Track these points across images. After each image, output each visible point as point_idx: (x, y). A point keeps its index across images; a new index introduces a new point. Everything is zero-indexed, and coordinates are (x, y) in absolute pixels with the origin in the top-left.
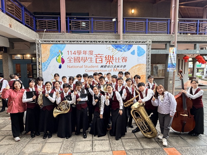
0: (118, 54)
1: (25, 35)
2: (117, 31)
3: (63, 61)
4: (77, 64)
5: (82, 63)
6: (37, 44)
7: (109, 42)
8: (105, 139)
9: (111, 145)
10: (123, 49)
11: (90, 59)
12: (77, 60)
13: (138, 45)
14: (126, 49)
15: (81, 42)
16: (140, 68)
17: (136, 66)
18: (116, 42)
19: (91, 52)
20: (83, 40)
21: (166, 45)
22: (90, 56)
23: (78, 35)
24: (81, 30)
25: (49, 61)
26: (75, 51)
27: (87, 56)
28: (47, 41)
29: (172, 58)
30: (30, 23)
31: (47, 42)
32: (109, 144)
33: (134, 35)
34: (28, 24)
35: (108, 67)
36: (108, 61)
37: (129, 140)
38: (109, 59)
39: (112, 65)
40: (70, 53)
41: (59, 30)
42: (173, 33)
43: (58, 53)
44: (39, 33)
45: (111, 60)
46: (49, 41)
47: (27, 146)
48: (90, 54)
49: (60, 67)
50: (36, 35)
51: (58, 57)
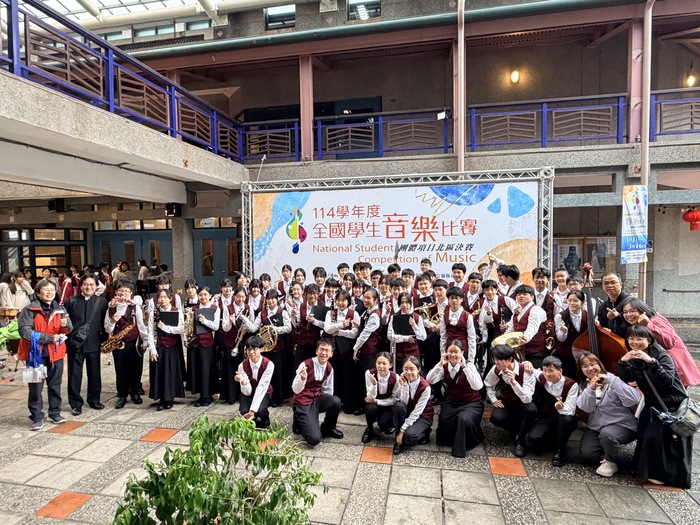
0: (449, 212)
2: (452, 147)
3: (303, 235)
4: (338, 242)
5: (349, 240)
6: (244, 194)
7: (426, 179)
10: (465, 197)
11: (371, 228)
12: (339, 232)
13: (509, 184)
14: (473, 198)
15: (347, 182)
16: (517, 252)
17: (505, 245)
18: (445, 178)
19: (374, 210)
20: (353, 178)
21: (614, 176)
22: (371, 221)
24: (350, 151)
25: (271, 235)
26: (332, 209)
27: (364, 219)
28: (267, 186)
29: (633, 217)
30: (231, 145)
33: (501, 155)
34: (226, 149)
35: (422, 248)
36: (420, 233)
38: (425, 226)
39: (433, 243)
40: (320, 212)
41: (297, 155)
42: (636, 139)
43: (291, 214)
44: (249, 166)
45: (430, 230)
46: (271, 186)
48: (370, 215)
49: (296, 250)
50: (243, 173)
51: (290, 223)
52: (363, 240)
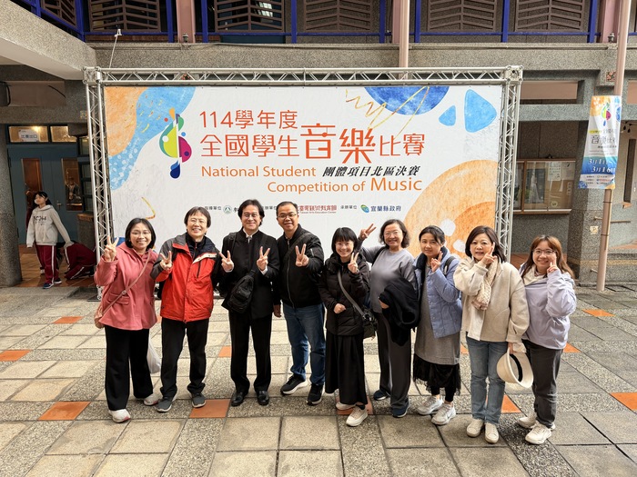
0: (388, 123)
1: (42, 52)
2: (390, 34)
3: (185, 152)
4: (238, 162)
5: (254, 160)
6: (90, 87)
7: (359, 77)
8: (326, 446)
9: (346, 469)
10: (410, 103)
11: (284, 144)
12: (239, 148)
13: (468, 88)
14: (421, 105)
15: (250, 76)
16: (472, 177)
17: (459, 168)
18: (384, 76)
19: (289, 118)
20: (256, 70)
21: (581, 84)
22: (286, 133)
23: (239, 49)
24: (250, 31)
25: (136, 151)
26: (229, 114)
27: (275, 130)
28: (127, 76)
29: (602, 135)
30: (63, 7)
31: (127, 80)
32: (338, 465)
33: (453, 48)
34: (56, 11)
35: (353, 172)
36: (351, 152)
37: (417, 452)
38: (357, 142)
39: (367, 165)
40: (210, 119)
41: (170, 32)
42: (610, 38)
43: (166, 120)
44: (95, 44)
45: (364, 147)
46: (133, 77)
47: (41, 463)
48: (284, 125)
49: (175, 172)
50: (86, 54)
51: (165, 134)
52: (274, 160)
